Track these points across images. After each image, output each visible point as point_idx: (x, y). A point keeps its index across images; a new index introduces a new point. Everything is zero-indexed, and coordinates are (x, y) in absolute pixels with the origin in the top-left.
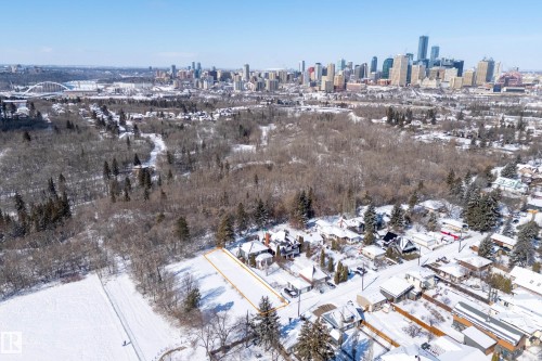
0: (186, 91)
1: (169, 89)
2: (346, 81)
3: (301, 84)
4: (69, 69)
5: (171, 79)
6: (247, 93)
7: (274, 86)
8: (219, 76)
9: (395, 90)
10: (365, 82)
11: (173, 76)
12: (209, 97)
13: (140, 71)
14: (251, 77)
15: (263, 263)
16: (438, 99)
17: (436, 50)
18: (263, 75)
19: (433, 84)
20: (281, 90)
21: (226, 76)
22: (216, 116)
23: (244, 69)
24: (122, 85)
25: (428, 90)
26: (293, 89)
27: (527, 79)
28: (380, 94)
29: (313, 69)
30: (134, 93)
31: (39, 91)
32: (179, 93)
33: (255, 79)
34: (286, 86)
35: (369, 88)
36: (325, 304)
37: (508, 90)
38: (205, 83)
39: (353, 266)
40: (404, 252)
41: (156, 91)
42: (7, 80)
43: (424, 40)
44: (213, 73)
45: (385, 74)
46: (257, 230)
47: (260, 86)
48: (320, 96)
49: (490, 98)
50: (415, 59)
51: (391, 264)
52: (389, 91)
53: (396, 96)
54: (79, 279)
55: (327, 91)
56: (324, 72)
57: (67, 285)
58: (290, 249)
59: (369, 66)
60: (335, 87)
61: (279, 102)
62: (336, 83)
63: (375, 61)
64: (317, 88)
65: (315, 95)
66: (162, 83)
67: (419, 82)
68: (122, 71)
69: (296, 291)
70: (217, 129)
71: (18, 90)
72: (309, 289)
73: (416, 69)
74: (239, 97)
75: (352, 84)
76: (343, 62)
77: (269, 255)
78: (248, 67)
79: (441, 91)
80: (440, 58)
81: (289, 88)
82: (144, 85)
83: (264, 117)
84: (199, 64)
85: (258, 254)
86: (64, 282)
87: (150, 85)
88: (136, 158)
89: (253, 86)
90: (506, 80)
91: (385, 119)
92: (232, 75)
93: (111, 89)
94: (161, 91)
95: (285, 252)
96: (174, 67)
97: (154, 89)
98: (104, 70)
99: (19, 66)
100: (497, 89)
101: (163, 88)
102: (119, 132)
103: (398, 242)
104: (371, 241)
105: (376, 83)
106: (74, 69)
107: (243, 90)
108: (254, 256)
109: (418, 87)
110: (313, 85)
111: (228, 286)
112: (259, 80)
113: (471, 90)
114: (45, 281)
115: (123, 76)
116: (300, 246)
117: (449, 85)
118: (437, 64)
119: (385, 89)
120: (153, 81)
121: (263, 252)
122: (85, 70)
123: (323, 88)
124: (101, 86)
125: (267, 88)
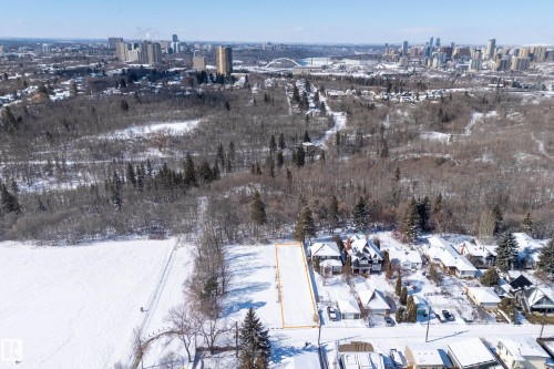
0: (410, 70)
1: (394, 67)
4: (311, 46)
5: (400, 56)
7: (523, 65)
8: (455, 53)
11: (403, 53)
12: (435, 76)
13: (366, 48)
14: (495, 54)
15: (327, 270)
18: (511, 52)
20: (532, 70)
21: (465, 52)
22: (422, 98)
23: (489, 44)
24: (347, 62)
30: (355, 70)
31: (278, 66)
32: (402, 72)
33: (500, 56)
34: (540, 66)
36: (364, 341)
38: (435, 61)
39: (439, 307)
40: (533, 309)
41: (380, 69)
42: (256, 57)
44: (449, 50)
46: (355, 232)
47: (504, 65)
51: (501, 319)
54: (162, 239)
57: (152, 241)
58: (364, 262)
66: (389, 60)
68: (358, 48)
71: (260, 65)
72: (356, 317)
74: (470, 77)
77: (338, 264)
78: (493, 42)
82: (369, 62)
84: (438, 40)
85: (326, 258)
86: (151, 238)
87: (375, 62)
88: (306, 134)
89: (493, 64)
92: (472, 51)
93: (337, 65)
94: (385, 69)
95: (358, 265)
96: (406, 43)
97: (378, 67)
98: (341, 47)
99: (269, 44)
101: (388, 66)
102: (308, 108)
103: (528, 294)
104: (492, 281)
106: (316, 46)
107: (479, 68)
108: (319, 259)
111: (274, 284)
112: (504, 57)
114: (139, 233)
115: (357, 53)
116: (381, 262)
120: (379, 58)
121: (333, 258)
122: (324, 47)
124: (330, 63)
125: (513, 67)
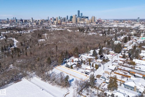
0: (14, 26)
1: (8, 25)
2: (61, 22)
3: (49, 23)
5: (8, 22)
6: (34, 26)
7: (42, 23)
8: (24, 21)
9: (74, 24)
10: (66, 22)
12: (22, 27)
14: (34, 21)
16: (84, 26)
17: (82, 14)
18: (37, 21)
19: (83, 22)
20: (44, 25)
21: (26, 21)
22: (29, 32)
23: (31, 19)
25: (82, 24)
26: (47, 24)
27: (103, 21)
28: (70, 25)
29: (51, 19)
32: (11, 26)
35: (67, 24)
37: (99, 23)
38: (20, 23)
40: (106, 60)
43: (79, 12)
44: (22, 20)
45: (71, 20)
47: (37, 24)
48: (55, 26)
49: (96, 25)
50: (77, 16)
51: (105, 63)
52: (73, 24)
53: (74, 25)
54: (20, 81)
55: (57, 25)
56: (55, 20)
57: (17, 83)
59: (66, 18)
60: (59, 24)
61: (46, 28)
62: (59, 22)
63: (67, 17)
64: (54, 24)
65: (54, 26)
66: (5, 23)
67: (79, 22)
69: (88, 73)
70: (31, 35)
73: (78, 19)
75: (63, 23)
76: (60, 17)
78: (32, 18)
79: (85, 24)
80: (83, 16)
81: (46, 24)
83: (43, 32)
85: (73, 65)
89: (35, 24)
90: (99, 21)
91: (78, 30)
92: (28, 21)
94: (5, 26)
95: (79, 64)
96: (8, 19)
97: (3, 25)
100: (97, 23)
103: (104, 57)
104: (97, 58)
105: (69, 22)
107: (32, 25)
109: (79, 23)
110: (52, 23)
111: (69, 75)
112: (37, 22)
113: (91, 24)
114: (8, 83)
116: (82, 62)
117: (86, 22)
118: (83, 17)
119: (71, 24)
120: (1, 23)
123: (55, 24)
125: (39, 24)
